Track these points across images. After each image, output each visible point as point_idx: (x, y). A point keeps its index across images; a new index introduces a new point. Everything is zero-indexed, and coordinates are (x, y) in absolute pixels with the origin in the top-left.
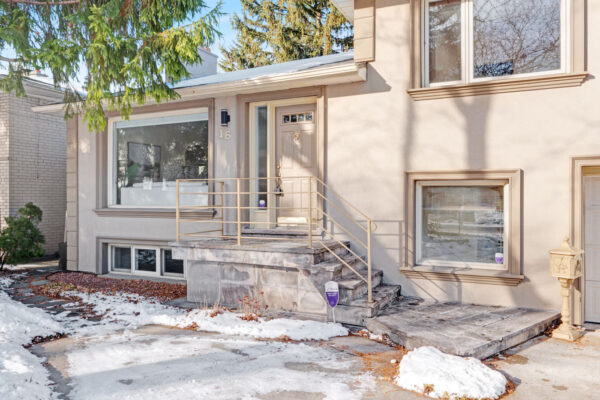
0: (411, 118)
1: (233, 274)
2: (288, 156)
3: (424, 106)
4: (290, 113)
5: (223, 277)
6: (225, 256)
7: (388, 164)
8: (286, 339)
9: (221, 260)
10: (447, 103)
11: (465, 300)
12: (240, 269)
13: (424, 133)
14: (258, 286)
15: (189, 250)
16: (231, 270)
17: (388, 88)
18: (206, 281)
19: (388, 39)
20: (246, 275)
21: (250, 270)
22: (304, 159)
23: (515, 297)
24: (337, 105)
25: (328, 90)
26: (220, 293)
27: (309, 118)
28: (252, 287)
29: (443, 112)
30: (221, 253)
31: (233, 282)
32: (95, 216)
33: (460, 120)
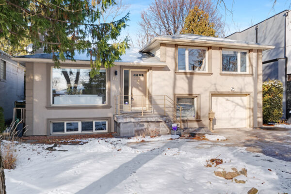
0: (175, 79)
1: (139, 125)
2: (135, 87)
3: (178, 76)
4: (136, 73)
5: (135, 127)
6: (139, 120)
7: (169, 91)
8: (172, 139)
9: (137, 121)
10: (184, 76)
11: (188, 127)
12: (141, 124)
13: (178, 83)
14: (148, 128)
15: (125, 119)
16: (138, 124)
17: (169, 70)
18: (129, 129)
19: (169, 56)
20: (143, 125)
21: (145, 124)
22: (140, 88)
23: (198, 125)
24: (155, 73)
25: (152, 68)
26: (134, 132)
27: (143, 75)
28: (145, 129)
29: (183, 78)
30: (137, 119)
31: (139, 128)
32: (46, 110)
33: (187, 81)
